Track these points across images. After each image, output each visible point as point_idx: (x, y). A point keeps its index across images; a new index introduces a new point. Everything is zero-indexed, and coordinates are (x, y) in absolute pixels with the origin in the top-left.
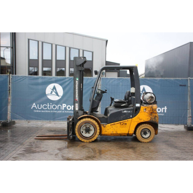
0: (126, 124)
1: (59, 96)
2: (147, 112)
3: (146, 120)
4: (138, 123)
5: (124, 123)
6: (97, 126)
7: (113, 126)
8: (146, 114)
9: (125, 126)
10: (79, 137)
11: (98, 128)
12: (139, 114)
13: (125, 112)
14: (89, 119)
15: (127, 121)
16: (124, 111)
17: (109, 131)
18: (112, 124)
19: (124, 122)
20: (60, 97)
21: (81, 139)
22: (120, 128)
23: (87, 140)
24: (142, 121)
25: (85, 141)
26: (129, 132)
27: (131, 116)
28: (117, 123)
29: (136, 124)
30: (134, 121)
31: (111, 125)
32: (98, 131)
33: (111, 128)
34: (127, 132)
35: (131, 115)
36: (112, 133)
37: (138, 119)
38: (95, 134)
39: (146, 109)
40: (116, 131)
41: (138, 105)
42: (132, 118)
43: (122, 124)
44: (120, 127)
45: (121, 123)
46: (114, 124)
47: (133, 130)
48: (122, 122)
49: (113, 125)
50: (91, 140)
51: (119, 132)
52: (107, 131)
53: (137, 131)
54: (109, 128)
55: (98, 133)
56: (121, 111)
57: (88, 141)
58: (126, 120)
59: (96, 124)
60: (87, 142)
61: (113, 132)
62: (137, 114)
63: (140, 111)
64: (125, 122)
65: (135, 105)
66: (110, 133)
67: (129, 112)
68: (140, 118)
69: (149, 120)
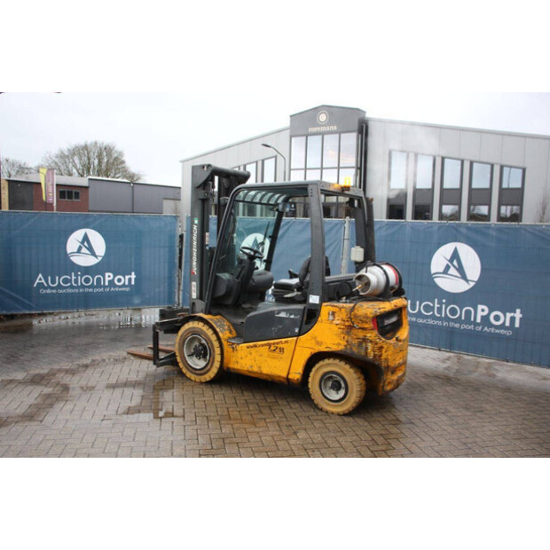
0: (282, 350)
2: (337, 322)
3: (334, 348)
4: (314, 352)
5: (279, 346)
7: (253, 350)
8: (336, 329)
9: (281, 355)
12: (316, 325)
13: (283, 314)
15: (286, 342)
17: (243, 362)
18: (252, 344)
19: (277, 343)
22: (269, 359)
24: (323, 349)
26: (288, 373)
27: (297, 330)
28: (263, 345)
29: (307, 354)
30: (305, 346)
31: (248, 347)
33: (246, 356)
34: (284, 374)
35: (296, 327)
36: (250, 369)
37: (313, 341)
39: (334, 313)
40: (260, 367)
42: (300, 334)
43: (273, 348)
44: (268, 357)
45: (270, 345)
46: (255, 346)
47: (301, 370)
48: (274, 344)
49: (252, 347)
51: (265, 371)
52: (240, 361)
54: (243, 355)
58: (284, 340)
61: (252, 367)
62: (311, 327)
65: (309, 298)
66: (245, 369)
67: (292, 317)
68: (318, 339)
69: (340, 348)
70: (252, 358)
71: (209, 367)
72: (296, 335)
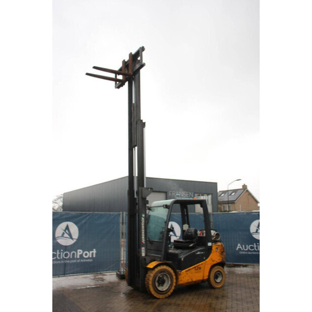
0: (200, 268)
2: (218, 251)
3: (219, 261)
4: (212, 265)
6: (173, 274)
7: (188, 272)
8: (218, 254)
9: (200, 271)
11: (174, 277)
12: (211, 254)
13: (199, 253)
14: (165, 267)
16: (197, 252)
17: (184, 279)
18: (187, 269)
20: (75, 240)
21: (155, 295)
24: (215, 263)
26: (203, 277)
28: (192, 268)
29: (209, 266)
30: (206, 264)
31: (186, 271)
32: (175, 281)
33: (186, 276)
34: (201, 279)
35: (204, 256)
36: (188, 282)
37: (211, 261)
39: (217, 248)
41: (210, 244)
42: (206, 259)
43: (196, 268)
44: (196, 273)
45: (195, 267)
47: (207, 274)
48: (197, 266)
50: (167, 295)
51: (194, 280)
52: (182, 279)
53: (211, 275)
54: (184, 276)
55: (174, 284)
56: (194, 253)
57: (164, 296)
58: (201, 263)
59: (172, 271)
60: (162, 298)
61: (188, 280)
63: (212, 251)
64: (200, 266)
65: (207, 244)
66: (185, 282)
67: (202, 253)
68: (213, 259)
69: (221, 260)
70: (188, 276)
71: (170, 287)
72: (204, 260)
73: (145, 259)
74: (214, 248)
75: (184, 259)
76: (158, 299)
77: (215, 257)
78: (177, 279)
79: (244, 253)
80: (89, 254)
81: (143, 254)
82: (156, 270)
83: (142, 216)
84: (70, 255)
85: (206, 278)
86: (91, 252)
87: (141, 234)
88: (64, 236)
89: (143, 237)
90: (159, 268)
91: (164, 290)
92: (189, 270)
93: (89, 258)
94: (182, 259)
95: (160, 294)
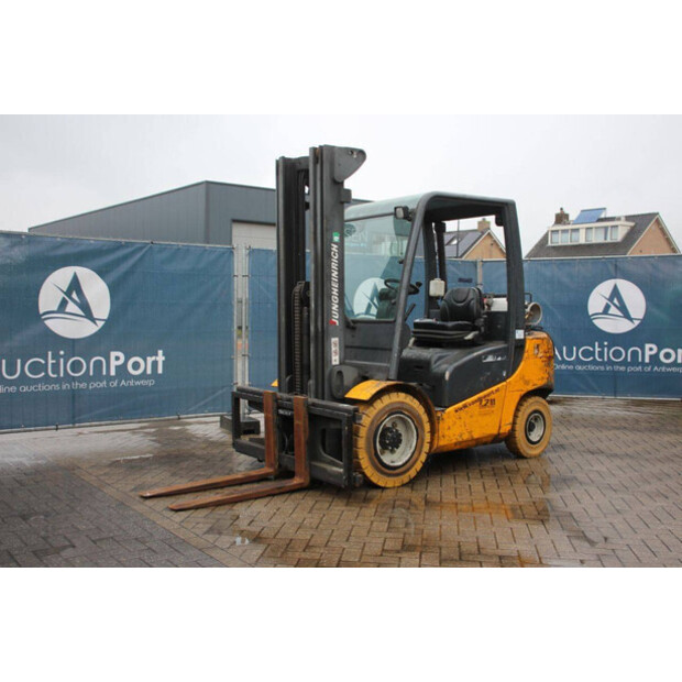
0: (493, 401)
1: (93, 320)
2: (540, 355)
3: (539, 384)
4: (523, 393)
5: (490, 398)
6: (425, 418)
7: (462, 413)
8: (540, 363)
9: (492, 409)
10: (369, 471)
11: (427, 427)
12: (522, 364)
13: (490, 359)
14: (401, 397)
15: (497, 390)
16: (486, 355)
17: (451, 432)
18: (460, 405)
19: (488, 395)
20: (101, 324)
21: (375, 478)
22: (480, 418)
23: (395, 479)
24: (530, 388)
25: (389, 482)
26: (500, 428)
27: (504, 374)
28: (473, 403)
29: (516, 397)
30: (508, 392)
31: (456, 410)
32: (427, 437)
33: (455, 423)
34: (495, 432)
35: (503, 369)
36: (460, 439)
37: (521, 382)
38: (420, 453)
39: (538, 346)
40: (471, 432)
41: (519, 334)
42: (508, 377)
43: (484, 403)
44: (479, 415)
45: (480, 400)
47: (511, 420)
48: (485, 396)
49: (461, 409)
50: (405, 478)
51: (477, 434)
52: (446, 433)
53: (518, 421)
54: (450, 424)
55: (426, 448)
56: (479, 357)
57: (397, 481)
58: (494, 388)
59: (421, 410)
60: (394, 487)
62: (518, 366)
63: (526, 355)
64: (492, 397)
65: (514, 334)
66: (454, 441)
67: (499, 359)
68: (526, 378)
69: (545, 381)
70: (462, 423)
71: (416, 455)
72: (504, 380)
73: (340, 373)
74: (529, 346)
75: (451, 376)
76: (383, 488)
77: (531, 371)
78: (433, 432)
79: (563, 367)
80: (146, 365)
81: (335, 360)
82: (379, 405)
83: (331, 241)
84: (89, 367)
85: (506, 429)
86: (150, 360)
87: (330, 296)
88: (67, 310)
89: (335, 307)
90: (387, 400)
91: (400, 463)
92: (465, 406)
93: (144, 376)
94: (447, 376)
95: (389, 475)
